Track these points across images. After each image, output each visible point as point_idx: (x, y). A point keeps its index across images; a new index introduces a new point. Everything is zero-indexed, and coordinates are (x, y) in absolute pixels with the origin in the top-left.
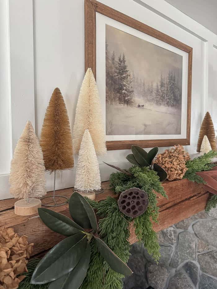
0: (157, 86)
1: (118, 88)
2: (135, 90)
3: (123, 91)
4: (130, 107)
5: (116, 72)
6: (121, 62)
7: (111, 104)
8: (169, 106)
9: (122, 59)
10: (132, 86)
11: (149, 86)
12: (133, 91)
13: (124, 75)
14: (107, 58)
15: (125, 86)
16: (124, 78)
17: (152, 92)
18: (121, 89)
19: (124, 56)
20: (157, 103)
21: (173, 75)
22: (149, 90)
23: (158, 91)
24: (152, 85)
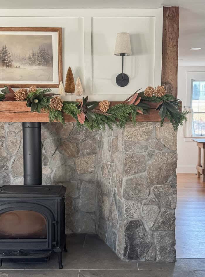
0: (30, 56)
1: (3, 60)
3: (6, 61)
4: (11, 68)
6: (4, 49)
8: (40, 65)
9: (4, 47)
10: (11, 58)
11: (23, 56)
12: (12, 61)
15: (6, 59)
16: (6, 55)
17: (25, 59)
19: (5, 46)
20: (30, 64)
21: (43, 48)
22: (23, 59)
23: (30, 58)
24: (26, 56)
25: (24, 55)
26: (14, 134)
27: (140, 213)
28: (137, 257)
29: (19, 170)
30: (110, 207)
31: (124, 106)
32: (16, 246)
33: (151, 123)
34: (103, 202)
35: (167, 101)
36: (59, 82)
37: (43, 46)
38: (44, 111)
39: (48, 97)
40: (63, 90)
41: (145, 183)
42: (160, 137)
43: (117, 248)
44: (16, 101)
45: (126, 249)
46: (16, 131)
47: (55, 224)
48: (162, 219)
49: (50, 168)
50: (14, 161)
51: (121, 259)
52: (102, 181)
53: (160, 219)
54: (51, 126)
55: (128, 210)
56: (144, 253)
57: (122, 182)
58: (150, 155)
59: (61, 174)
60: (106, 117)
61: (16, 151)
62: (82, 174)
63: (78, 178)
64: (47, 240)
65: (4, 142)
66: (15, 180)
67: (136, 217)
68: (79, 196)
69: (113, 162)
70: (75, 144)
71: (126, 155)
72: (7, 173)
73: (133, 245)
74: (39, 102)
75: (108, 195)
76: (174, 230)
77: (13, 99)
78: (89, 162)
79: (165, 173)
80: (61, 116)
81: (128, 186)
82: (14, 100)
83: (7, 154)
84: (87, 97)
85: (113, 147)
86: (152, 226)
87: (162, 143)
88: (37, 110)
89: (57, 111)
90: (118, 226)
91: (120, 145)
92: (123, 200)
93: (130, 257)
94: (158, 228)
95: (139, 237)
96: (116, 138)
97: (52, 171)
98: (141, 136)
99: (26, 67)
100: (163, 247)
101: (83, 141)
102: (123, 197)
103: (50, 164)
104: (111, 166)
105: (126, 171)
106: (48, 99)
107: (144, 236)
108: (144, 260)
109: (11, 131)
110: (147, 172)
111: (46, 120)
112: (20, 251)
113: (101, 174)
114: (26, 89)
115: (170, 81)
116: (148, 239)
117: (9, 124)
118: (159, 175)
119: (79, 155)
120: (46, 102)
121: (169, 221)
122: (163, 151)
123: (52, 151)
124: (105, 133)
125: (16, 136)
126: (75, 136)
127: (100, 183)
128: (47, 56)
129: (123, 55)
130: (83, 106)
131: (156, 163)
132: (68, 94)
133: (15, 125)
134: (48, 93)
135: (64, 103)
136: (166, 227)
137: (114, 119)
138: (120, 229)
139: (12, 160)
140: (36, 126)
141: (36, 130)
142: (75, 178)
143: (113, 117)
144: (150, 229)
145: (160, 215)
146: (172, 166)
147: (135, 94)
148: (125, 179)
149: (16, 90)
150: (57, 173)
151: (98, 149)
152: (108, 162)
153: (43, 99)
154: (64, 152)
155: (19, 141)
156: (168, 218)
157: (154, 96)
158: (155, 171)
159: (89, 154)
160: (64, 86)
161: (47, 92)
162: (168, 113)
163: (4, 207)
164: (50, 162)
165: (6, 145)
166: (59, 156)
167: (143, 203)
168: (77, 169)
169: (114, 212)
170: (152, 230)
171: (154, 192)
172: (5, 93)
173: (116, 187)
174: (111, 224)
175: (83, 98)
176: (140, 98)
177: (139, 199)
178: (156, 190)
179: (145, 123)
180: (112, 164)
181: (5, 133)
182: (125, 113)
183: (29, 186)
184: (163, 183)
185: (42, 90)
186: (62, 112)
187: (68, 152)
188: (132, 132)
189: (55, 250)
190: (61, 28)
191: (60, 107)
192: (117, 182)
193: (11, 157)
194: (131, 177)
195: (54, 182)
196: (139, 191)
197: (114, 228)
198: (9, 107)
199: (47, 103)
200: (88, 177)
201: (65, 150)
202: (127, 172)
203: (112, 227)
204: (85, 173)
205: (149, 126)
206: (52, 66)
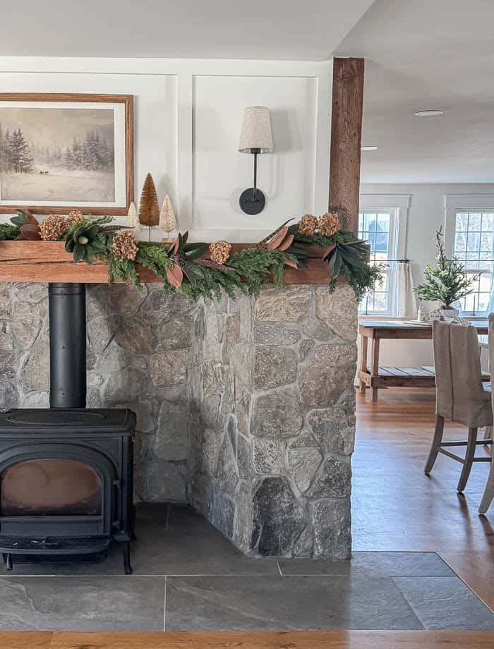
0: (69, 151)
1: (14, 159)
2: (35, 158)
3: (20, 161)
4: (30, 175)
6: (17, 135)
8: (89, 170)
9: (17, 133)
10: (31, 155)
11: (55, 152)
12: (32, 160)
13: (21, 147)
15: (22, 156)
16: (21, 149)
17: (59, 158)
18: (18, 159)
19: (20, 130)
20: (69, 168)
21: (96, 135)
22: (55, 156)
23: (69, 155)
24: (60, 151)
25: (57, 150)
26: (28, 307)
27: (283, 462)
28: (276, 551)
29: (37, 378)
30: (221, 452)
31: (259, 253)
32: (40, 531)
33: (307, 286)
34: (204, 441)
35: (344, 244)
36: (128, 205)
37: (95, 132)
38: (99, 261)
39: (109, 233)
40: (137, 219)
41: (294, 404)
42: (324, 314)
43: (236, 532)
44: (42, 239)
45: (255, 534)
46: (32, 301)
47: (119, 486)
48: (327, 475)
49: (98, 374)
50: (28, 360)
51: (245, 553)
52: (202, 400)
53: (322, 475)
54: (103, 293)
55: (260, 457)
56: (289, 541)
57: (248, 403)
58: (305, 350)
59: (120, 386)
60: (223, 273)
61: (32, 341)
62: (162, 386)
63: (154, 394)
64: (102, 517)
65: (8, 323)
66: (28, 397)
67: (275, 472)
68: (156, 429)
69: (228, 364)
70: (149, 328)
71: (258, 349)
72: (12, 385)
73: (269, 527)
74: (89, 243)
75: (216, 427)
76: (348, 496)
77: (35, 236)
78: (176, 364)
79: (334, 386)
80: (134, 271)
81: (261, 411)
82: (38, 238)
83: (14, 348)
84: (187, 234)
85: (230, 334)
86: (306, 488)
87: (327, 327)
88: (85, 258)
89: (127, 261)
90: (238, 489)
91: (245, 329)
92: (250, 439)
93: (263, 551)
94: (318, 493)
95: (282, 510)
96: (237, 317)
97: (103, 381)
98: (288, 313)
99: (60, 173)
100: (328, 529)
101: (165, 322)
102: (251, 432)
103: (98, 368)
104: (223, 372)
105: (257, 381)
106: (107, 237)
107: (291, 508)
108: (289, 556)
109: (23, 302)
110: (299, 383)
111: (103, 278)
112: (48, 540)
113: (199, 387)
114: (61, 216)
115: (344, 205)
116: (299, 514)
117: (21, 286)
118: (320, 389)
119: (156, 349)
120: (104, 242)
121: (340, 479)
122: (331, 342)
123: (103, 342)
124: (211, 307)
125: (32, 312)
126: (150, 312)
127: (198, 404)
128: (104, 150)
129: (256, 151)
130: (177, 252)
131: (316, 366)
132: (145, 227)
133: (32, 290)
134: (109, 224)
135: (140, 245)
136: (334, 490)
137: (239, 279)
138: (243, 494)
139: (23, 359)
140: (77, 290)
141: (77, 298)
142: (147, 394)
143: (237, 274)
144: (303, 495)
145: (322, 467)
146: (347, 371)
147: (281, 228)
148: (255, 396)
149: (41, 219)
150: (113, 384)
151: (193, 338)
152: (216, 363)
153: (97, 236)
154: (126, 343)
155: (38, 322)
156: (337, 472)
157: (317, 234)
158: (314, 382)
159: (174, 348)
160: (138, 210)
161: (105, 222)
162: (346, 267)
163: (16, 452)
164: (99, 364)
165: (12, 329)
166: (118, 351)
167: (290, 444)
168: (152, 376)
169: (230, 462)
170: (306, 497)
171: (311, 422)
172: (20, 225)
173: (233, 412)
174: (221, 484)
175: (180, 234)
176: (292, 237)
177: (282, 436)
178: (316, 419)
179: (297, 287)
180: (226, 367)
181: (10, 304)
182: (261, 266)
183: (60, 410)
184: (329, 405)
185: (96, 218)
186: (135, 263)
187: (135, 343)
188: (270, 305)
189: (117, 538)
190: (132, 96)
191: (132, 253)
192: (237, 402)
193: (21, 352)
194: (268, 392)
195: (107, 401)
196: (283, 421)
197: (227, 492)
198: (28, 252)
199: (106, 244)
200: (174, 393)
201: (129, 339)
202: (259, 383)
203: (224, 491)
204: (168, 384)
205: (303, 293)
206: (113, 172)
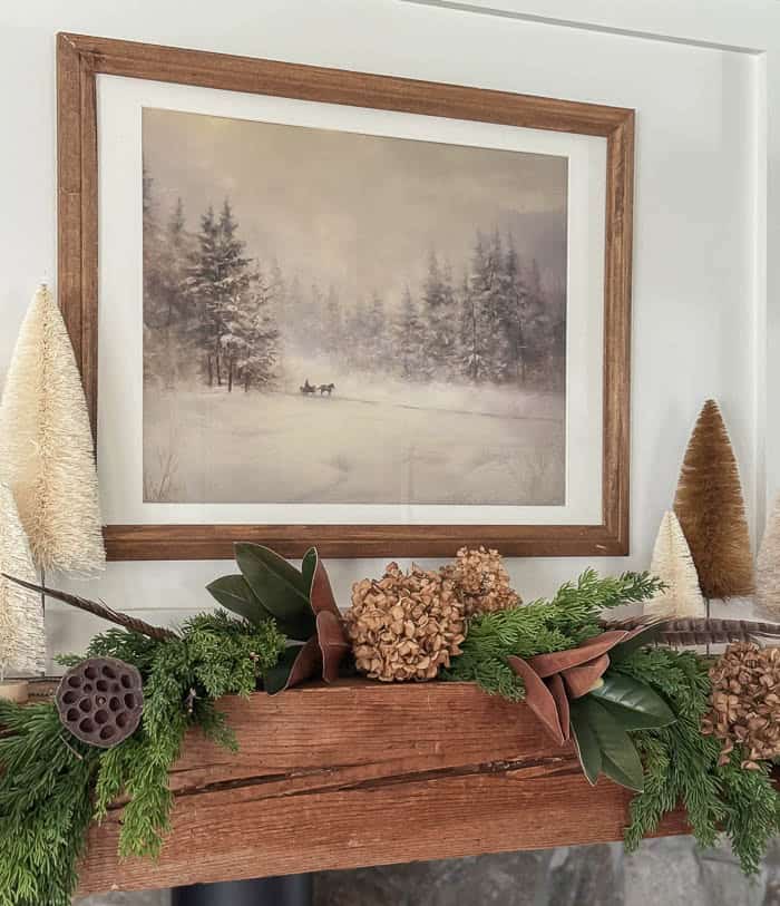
0: (409, 306)
1: (202, 329)
2: (283, 329)
3: (225, 339)
4: (263, 397)
5: (189, 273)
6: (214, 232)
7: (169, 388)
8: (478, 381)
9: (217, 222)
10: (269, 315)
11: (359, 307)
12: (273, 335)
13: (230, 280)
14: (148, 229)
15: (232, 317)
16: (231, 289)
17: (375, 331)
18: (217, 328)
19: (227, 212)
20: (409, 372)
22: (360, 323)
23: (410, 324)
24: (378, 303)
25: (368, 302)
37: (504, 240)
99: (378, 393)
206: (560, 389)
